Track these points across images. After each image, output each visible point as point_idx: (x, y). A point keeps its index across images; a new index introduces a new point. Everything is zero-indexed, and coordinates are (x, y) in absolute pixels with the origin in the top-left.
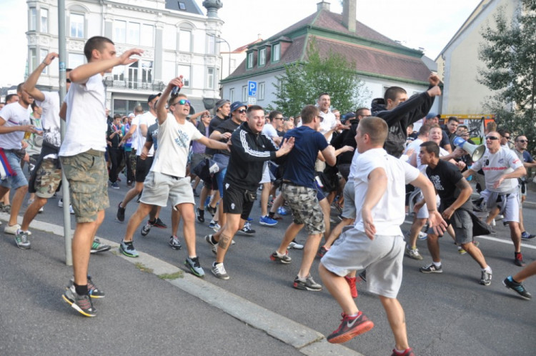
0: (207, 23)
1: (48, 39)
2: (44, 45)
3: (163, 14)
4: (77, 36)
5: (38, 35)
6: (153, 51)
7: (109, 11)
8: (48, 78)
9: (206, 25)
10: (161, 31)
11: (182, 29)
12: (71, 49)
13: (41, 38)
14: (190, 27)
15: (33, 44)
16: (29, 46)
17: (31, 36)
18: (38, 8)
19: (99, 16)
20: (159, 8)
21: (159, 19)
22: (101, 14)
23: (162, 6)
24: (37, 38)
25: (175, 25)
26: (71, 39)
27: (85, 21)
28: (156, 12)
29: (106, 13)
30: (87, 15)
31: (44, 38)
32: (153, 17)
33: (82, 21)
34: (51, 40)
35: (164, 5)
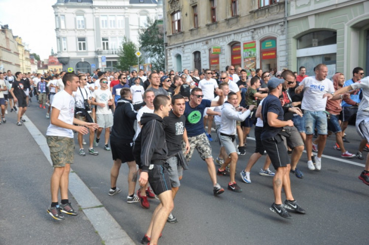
0: (156, 9)
2: (63, 35)
3: (128, 8)
4: (81, 28)
5: (60, 30)
6: (124, 31)
7: (97, 11)
8: (67, 53)
9: (156, 10)
10: (128, 18)
11: (141, 15)
12: (78, 35)
13: (62, 32)
14: (146, 13)
16: (57, 36)
17: (57, 31)
18: (59, 16)
19: (91, 15)
20: (126, 5)
21: (126, 11)
22: (93, 13)
23: (127, 3)
24: (60, 32)
25: (137, 13)
26: (77, 30)
27: (85, 19)
28: (124, 7)
29: (95, 13)
30: (85, 15)
32: (122, 10)
33: (83, 19)
34: (67, 32)
35: (128, 2)
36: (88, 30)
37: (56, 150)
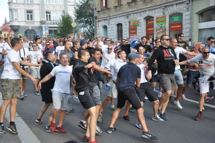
1: (17, 5)
2: (15, 8)
4: (29, 3)
6: (63, 6)
8: (18, 22)
12: (27, 8)
13: (13, 5)
15: (11, 8)
16: (9, 9)
17: (10, 4)
24: (12, 5)
26: (26, 4)
31: (15, 5)
34: (18, 6)
36: (34, 4)
37: (5, 88)
